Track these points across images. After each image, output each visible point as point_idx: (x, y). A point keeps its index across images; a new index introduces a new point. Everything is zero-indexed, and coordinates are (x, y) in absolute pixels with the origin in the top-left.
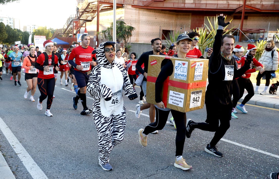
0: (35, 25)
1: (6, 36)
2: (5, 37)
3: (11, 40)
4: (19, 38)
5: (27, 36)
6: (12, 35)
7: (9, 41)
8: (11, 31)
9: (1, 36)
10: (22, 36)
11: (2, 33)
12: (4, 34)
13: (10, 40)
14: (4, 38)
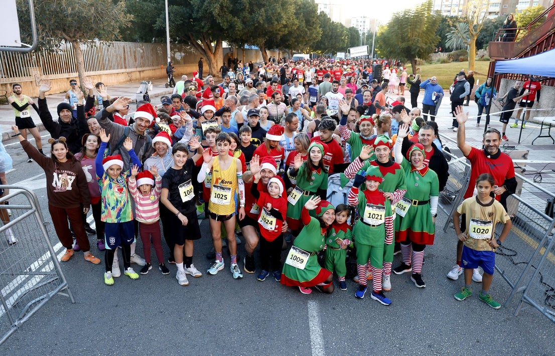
0: (365, 16)
1: (318, 33)
2: (317, 37)
3: (326, 44)
4: (342, 40)
5: (354, 35)
6: (330, 34)
7: (322, 46)
8: (328, 24)
9: (308, 32)
10: (347, 35)
11: (311, 26)
12: (315, 28)
13: (324, 44)
14: (314, 39)
